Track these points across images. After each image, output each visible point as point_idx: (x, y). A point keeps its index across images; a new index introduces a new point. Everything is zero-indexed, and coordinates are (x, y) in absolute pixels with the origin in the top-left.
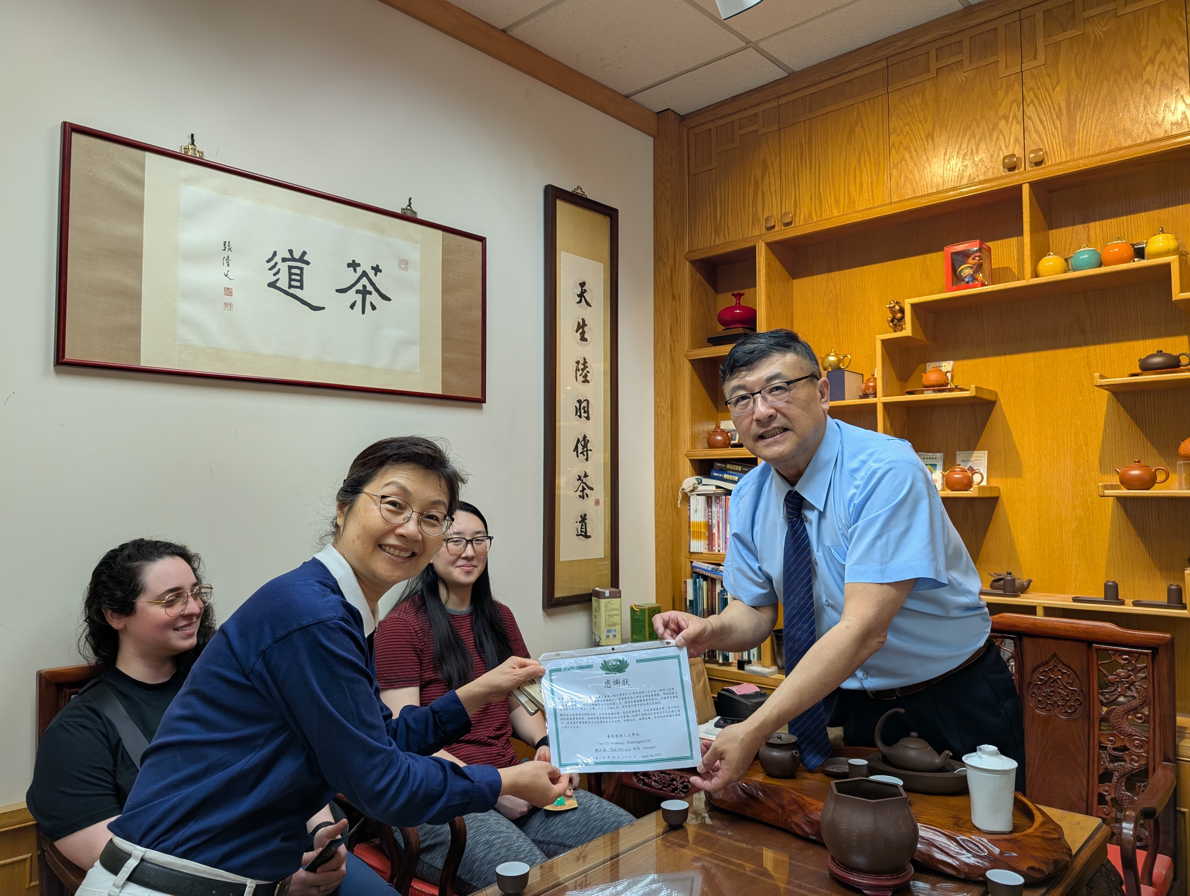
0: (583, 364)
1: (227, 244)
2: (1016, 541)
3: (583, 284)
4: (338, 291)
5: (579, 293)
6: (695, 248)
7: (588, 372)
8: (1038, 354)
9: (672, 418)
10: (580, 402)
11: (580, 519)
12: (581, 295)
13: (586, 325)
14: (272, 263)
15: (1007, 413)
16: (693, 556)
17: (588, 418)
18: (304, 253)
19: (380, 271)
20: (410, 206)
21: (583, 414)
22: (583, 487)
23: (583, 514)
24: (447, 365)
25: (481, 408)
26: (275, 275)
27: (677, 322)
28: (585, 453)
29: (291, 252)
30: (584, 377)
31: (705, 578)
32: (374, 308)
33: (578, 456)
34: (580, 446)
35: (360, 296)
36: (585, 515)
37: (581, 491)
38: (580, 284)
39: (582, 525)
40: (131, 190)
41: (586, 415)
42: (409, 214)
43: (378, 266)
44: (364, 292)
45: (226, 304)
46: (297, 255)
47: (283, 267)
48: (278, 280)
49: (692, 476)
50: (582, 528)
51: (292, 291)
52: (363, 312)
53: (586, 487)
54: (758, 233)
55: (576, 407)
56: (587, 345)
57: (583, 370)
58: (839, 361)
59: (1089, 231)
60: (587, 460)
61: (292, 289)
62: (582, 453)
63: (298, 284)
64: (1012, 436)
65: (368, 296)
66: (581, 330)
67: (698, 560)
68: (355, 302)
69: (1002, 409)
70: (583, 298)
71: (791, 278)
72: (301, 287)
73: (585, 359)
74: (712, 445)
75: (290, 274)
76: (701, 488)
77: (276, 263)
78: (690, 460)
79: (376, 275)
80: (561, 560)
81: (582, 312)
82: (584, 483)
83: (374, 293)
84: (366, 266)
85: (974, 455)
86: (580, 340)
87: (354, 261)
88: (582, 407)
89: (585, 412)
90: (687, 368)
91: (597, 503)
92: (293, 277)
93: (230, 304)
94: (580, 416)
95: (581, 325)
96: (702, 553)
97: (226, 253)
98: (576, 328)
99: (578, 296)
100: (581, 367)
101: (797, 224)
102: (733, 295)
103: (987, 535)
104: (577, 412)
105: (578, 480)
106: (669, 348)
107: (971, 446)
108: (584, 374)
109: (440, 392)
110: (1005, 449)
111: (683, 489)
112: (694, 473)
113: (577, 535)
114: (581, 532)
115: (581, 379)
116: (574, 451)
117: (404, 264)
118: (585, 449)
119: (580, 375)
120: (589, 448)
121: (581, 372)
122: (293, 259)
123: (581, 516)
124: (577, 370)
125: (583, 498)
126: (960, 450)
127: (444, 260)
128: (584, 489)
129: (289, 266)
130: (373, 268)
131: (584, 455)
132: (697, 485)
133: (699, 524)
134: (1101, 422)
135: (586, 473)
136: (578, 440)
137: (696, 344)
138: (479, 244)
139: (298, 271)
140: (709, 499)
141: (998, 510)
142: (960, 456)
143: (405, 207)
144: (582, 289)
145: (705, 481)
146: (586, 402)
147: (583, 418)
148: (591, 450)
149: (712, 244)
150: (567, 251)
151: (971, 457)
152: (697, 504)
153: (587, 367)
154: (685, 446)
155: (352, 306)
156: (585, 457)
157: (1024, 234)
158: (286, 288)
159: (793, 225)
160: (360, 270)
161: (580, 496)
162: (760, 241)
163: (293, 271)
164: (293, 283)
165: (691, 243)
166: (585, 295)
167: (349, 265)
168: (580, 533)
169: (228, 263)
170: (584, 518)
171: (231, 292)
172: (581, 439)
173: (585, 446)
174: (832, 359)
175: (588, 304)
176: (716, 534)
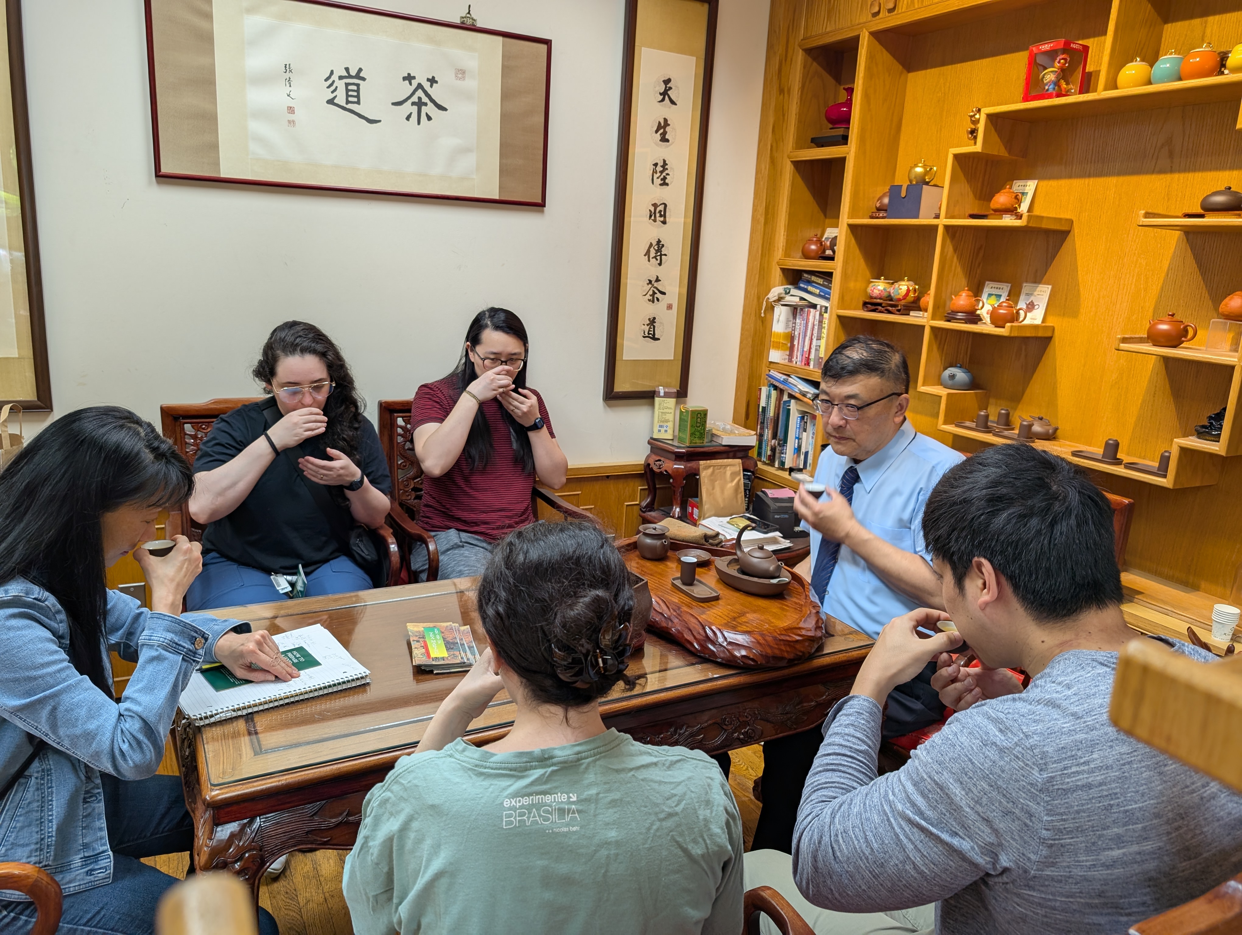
0: (662, 166)
1: (288, 66)
2: (1058, 386)
3: (667, 82)
4: (394, 104)
5: (662, 91)
6: (809, 35)
7: (668, 174)
8: (1121, 179)
9: (766, 223)
10: (655, 205)
11: (648, 322)
12: (665, 94)
13: (669, 125)
14: (330, 82)
15: (1078, 245)
16: (772, 365)
17: (664, 222)
18: (360, 70)
19: (436, 82)
20: (469, 13)
21: (658, 219)
22: (653, 291)
23: (651, 317)
24: (504, 171)
25: (543, 212)
26: (332, 92)
27: (784, 119)
28: (658, 258)
29: (347, 69)
30: (662, 180)
31: (776, 388)
32: (429, 118)
33: (649, 261)
34: (652, 250)
35: (415, 108)
36: (654, 318)
37: (651, 295)
38: (664, 81)
39: (650, 328)
40: (202, 24)
41: (662, 219)
42: (469, 22)
43: (433, 77)
44: (420, 104)
45: (289, 122)
46: (353, 73)
47: (341, 85)
48: (336, 97)
49: (782, 285)
50: (649, 331)
51: (349, 106)
52: (419, 123)
53: (657, 291)
54: (865, 20)
55: (650, 211)
56: (667, 147)
57: (661, 172)
58: (926, 173)
59: (1205, 27)
60: (660, 264)
61: (350, 105)
62: (655, 257)
63: (355, 100)
64: (1077, 272)
65: (423, 108)
66: (662, 131)
67: (774, 369)
68: (411, 113)
69: (1074, 240)
70: (667, 97)
71: (905, 72)
72: (358, 103)
73: (664, 161)
74: (806, 256)
75: (347, 91)
76: (789, 299)
77: (334, 81)
78: (781, 268)
79: (431, 86)
80: (624, 359)
81: (665, 111)
82: (655, 287)
83: (430, 104)
84: (421, 79)
85: (1038, 289)
86: (660, 140)
87: (409, 74)
88: (657, 211)
89: (661, 216)
90: (788, 169)
91: (670, 307)
92: (350, 93)
93: (293, 121)
94: (655, 221)
95: (662, 124)
96: (778, 363)
97: (288, 75)
98: (655, 128)
99: (661, 94)
100: (659, 169)
101: (900, 11)
102: (844, 89)
103: (1034, 376)
104: (651, 216)
105: (648, 284)
106: (769, 148)
107: (1038, 279)
108: (662, 177)
109: (497, 197)
110: (1068, 286)
111: (768, 298)
112: (784, 281)
113: (644, 337)
114: (649, 334)
115: (658, 181)
116: (645, 255)
117: (461, 73)
118: (659, 254)
119: (658, 178)
120: (663, 253)
121: (659, 174)
122: (350, 77)
123: (649, 319)
124: (655, 172)
125: (653, 302)
126: (1027, 282)
127: (503, 66)
128: (654, 293)
129: (346, 84)
130: (428, 80)
131: (657, 260)
132: (783, 295)
133: (778, 335)
134: (1166, 264)
135: (657, 277)
136: (651, 245)
137: (800, 145)
138: (545, 47)
139: (355, 88)
140: (795, 310)
141: (1049, 350)
142: (1026, 287)
143: (464, 15)
144: (666, 87)
145: (794, 291)
146: (663, 206)
147: (658, 223)
148: (665, 255)
149: (824, 31)
150: (651, 46)
151: (1035, 291)
152: (781, 314)
153: (667, 169)
154: (779, 253)
155: (408, 118)
156: (658, 262)
157: (1108, 33)
158: (343, 103)
159: (896, 12)
160: (415, 83)
161: (649, 300)
162: (864, 30)
163: (350, 87)
164: (350, 99)
165: (806, 28)
166: (669, 92)
167: (404, 79)
168: (647, 335)
169: (290, 83)
170: (652, 321)
171: (294, 111)
172: (654, 243)
173: (659, 250)
174: (919, 170)
175: (673, 102)
176: (796, 346)
